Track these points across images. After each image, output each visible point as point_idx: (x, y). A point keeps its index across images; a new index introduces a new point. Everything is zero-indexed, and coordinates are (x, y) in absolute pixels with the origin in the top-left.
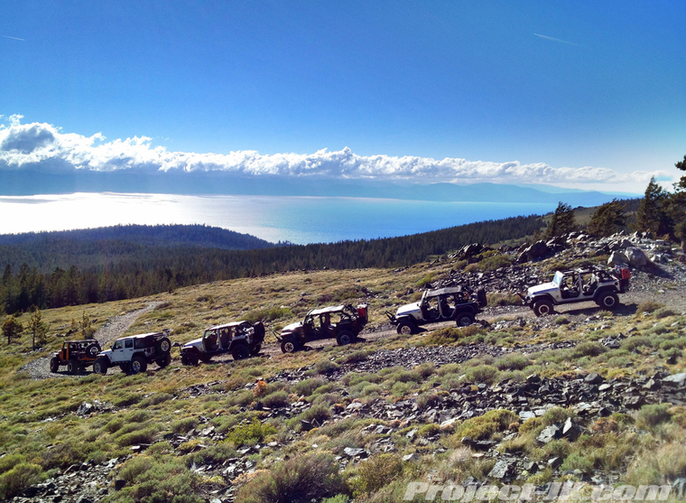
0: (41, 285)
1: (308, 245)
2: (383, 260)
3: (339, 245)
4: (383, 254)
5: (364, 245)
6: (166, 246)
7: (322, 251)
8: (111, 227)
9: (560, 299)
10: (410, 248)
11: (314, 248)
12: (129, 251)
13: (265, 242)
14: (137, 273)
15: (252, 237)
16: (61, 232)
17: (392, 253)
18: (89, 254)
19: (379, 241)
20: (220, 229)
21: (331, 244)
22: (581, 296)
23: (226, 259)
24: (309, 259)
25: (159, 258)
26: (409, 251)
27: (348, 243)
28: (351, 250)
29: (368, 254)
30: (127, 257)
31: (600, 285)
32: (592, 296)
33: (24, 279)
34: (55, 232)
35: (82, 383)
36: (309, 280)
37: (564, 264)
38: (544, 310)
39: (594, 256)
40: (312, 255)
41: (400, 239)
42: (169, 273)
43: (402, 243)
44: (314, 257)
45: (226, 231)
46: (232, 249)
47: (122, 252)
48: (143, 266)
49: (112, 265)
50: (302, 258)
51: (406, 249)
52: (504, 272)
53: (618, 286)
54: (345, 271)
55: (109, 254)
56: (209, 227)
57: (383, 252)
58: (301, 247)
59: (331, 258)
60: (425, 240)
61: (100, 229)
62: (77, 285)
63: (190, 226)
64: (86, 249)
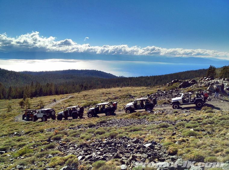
0: (41, 89)
1: (129, 77)
2: (154, 83)
3: (139, 77)
4: (154, 81)
5: (147, 78)
6: (83, 77)
7: (133, 80)
8: (67, 70)
9: (182, 103)
10: (163, 79)
11: (131, 79)
12: (72, 78)
13: (115, 76)
14: (73, 85)
15: (111, 74)
16: (51, 71)
17: (157, 81)
18: (60, 79)
19: (153, 77)
20: (101, 71)
21: (136, 77)
22: (190, 102)
23: (102, 82)
24: (129, 82)
25: (81, 80)
26: (163, 80)
27: (142, 77)
28: (143, 79)
29: (149, 81)
30: (71, 80)
31: (196, 99)
32: (194, 103)
33: (36, 87)
34: (50, 71)
35: (27, 124)
36: (120, 90)
37: (193, 89)
38: (176, 107)
39: (204, 87)
40: (130, 81)
41: (160, 76)
42: (82, 86)
43: (161, 78)
44: (130, 82)
45: (103, 72)
46: (104, 78)
47: (70, 78)
48: (76, 83)
49: (66, 82)
50: (126, 82)
51: (162, 80)
52: (172, 92)
53: (203, 100)
54: (134, 87)
55: (66, 79)
56: (97, 71)
57: (154, 80)
58: (127, 78)
59: (136, 82)
60: (169, 77)
61: (63, 71)
62: (52, 89)
63: (91, 70)
64: (59, 77)
